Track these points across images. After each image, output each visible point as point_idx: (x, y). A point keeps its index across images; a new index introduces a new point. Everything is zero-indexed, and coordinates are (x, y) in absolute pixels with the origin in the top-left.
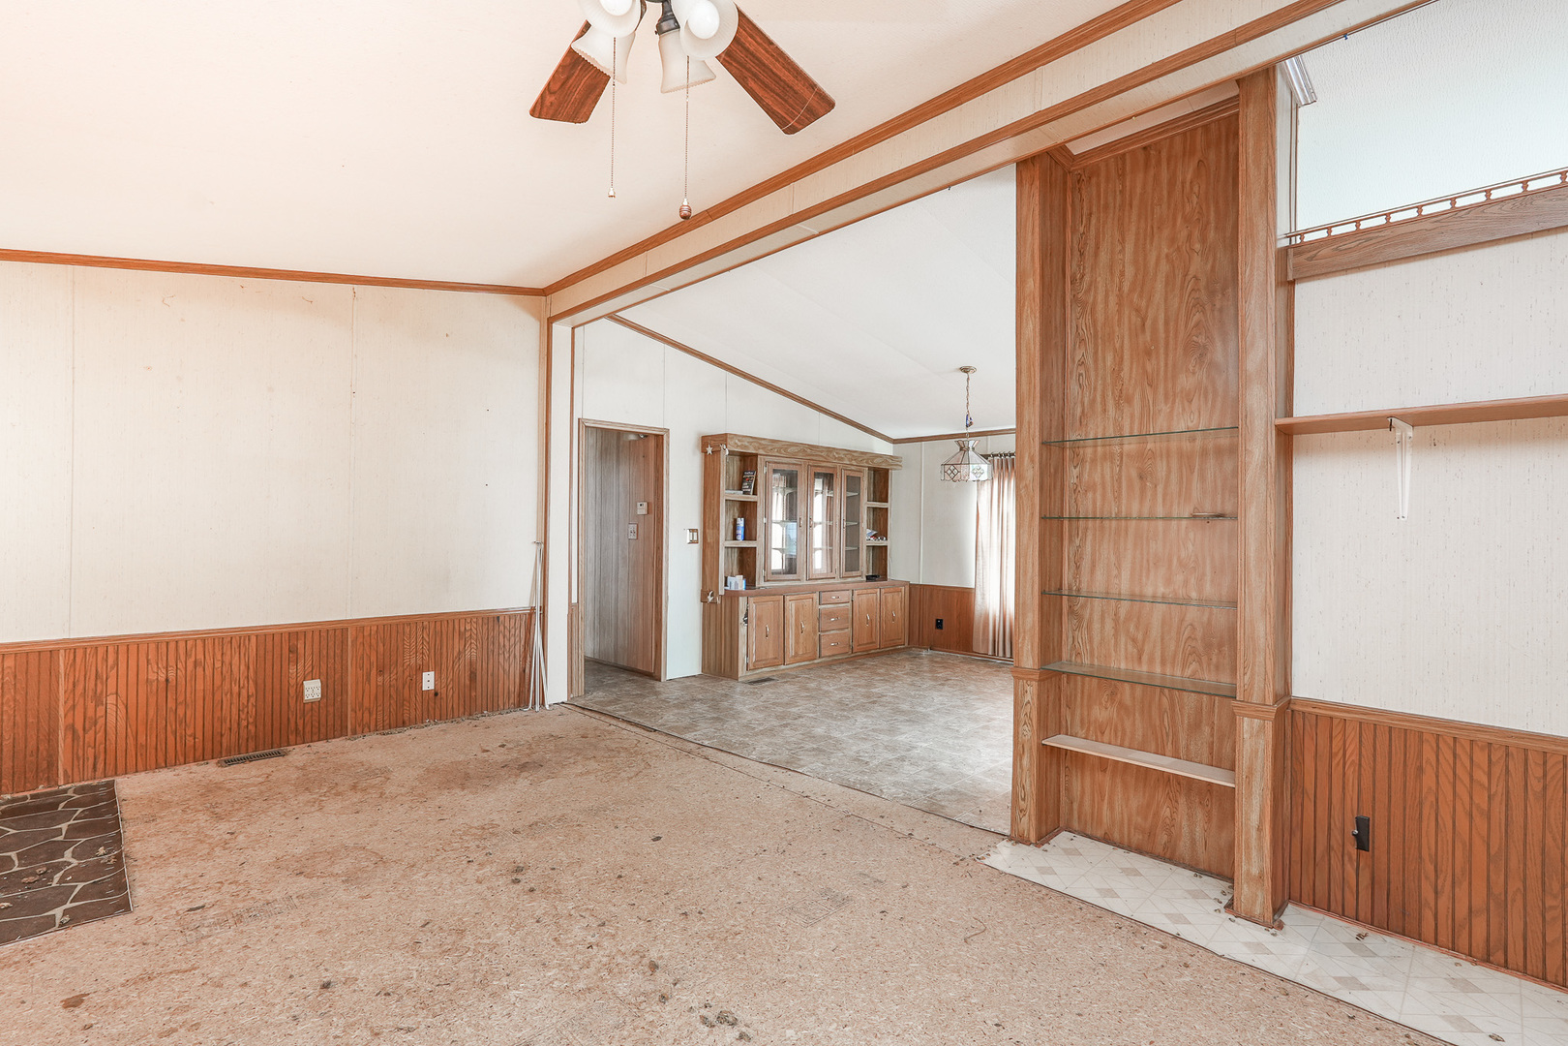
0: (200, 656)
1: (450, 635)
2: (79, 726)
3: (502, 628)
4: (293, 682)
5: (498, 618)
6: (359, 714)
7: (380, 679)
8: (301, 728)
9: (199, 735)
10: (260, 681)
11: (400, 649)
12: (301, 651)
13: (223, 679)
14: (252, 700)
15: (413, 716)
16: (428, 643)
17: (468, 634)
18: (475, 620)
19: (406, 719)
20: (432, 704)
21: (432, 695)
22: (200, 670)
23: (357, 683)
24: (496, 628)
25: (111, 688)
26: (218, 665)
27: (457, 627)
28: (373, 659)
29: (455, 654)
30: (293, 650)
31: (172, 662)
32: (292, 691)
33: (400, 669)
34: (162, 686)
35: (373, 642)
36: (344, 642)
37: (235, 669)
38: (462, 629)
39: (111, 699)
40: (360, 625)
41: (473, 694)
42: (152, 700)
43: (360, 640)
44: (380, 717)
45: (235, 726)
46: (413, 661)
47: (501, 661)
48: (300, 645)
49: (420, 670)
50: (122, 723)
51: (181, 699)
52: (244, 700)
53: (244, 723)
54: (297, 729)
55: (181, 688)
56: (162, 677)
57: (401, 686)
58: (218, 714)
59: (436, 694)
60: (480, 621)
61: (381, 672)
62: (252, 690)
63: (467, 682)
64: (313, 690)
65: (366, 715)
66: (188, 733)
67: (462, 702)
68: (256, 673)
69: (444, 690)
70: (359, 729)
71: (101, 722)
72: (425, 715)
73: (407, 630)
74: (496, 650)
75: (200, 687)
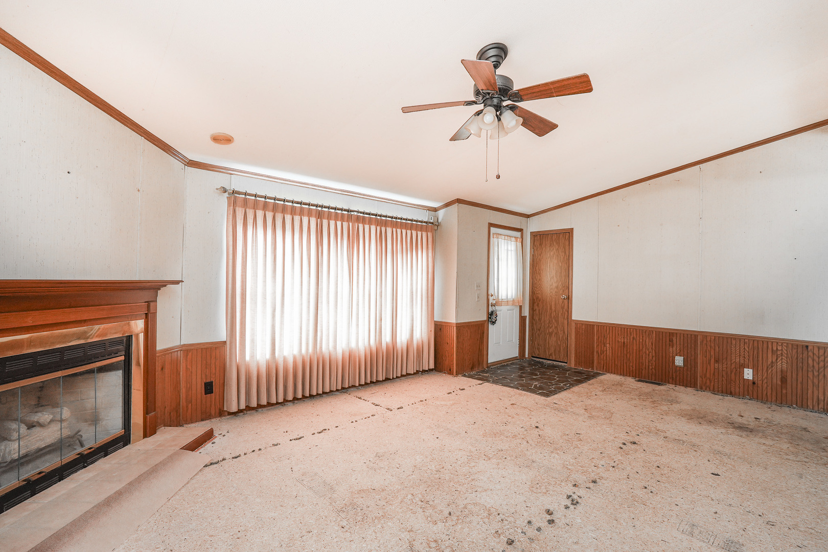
0: (635, 336)
1: (765, 350)
2: (599, 352)
3: (810, 354)
4: (671, 355)
5: (807, 347)
6: (704, 380)
7: (716, 365)
8: (674, 377)
9: (634, 367)
10: (657, 351)
11: (729, 351)
12: (675, 342)
13: (643, 347)
14: (654, 359)
15: (737, 390)
16: (749, 352)
17: (779, 353)
18: (786, 344)
19: (733, 391)
20: (751, 388)
21: (751, 383)
22: (634, 341)
23: (703, 364)
24: (805, 353)
25: (608, 342)
26: (641, 341)
27: (770, 346)
28: (712, 353)
29: (769, 363)
30: (671, 341)
31: (626, 336)
32: (671, 359)
33: (729, 363)
34: (623, 344)
35: (713, 345)
36: (696, 342)
37: (647, 343)
38: (775, 348)
39: (608, 345)
40: (705, 335)
41: (784, 391)
42: (619, 349)
43: (705, 342)
44: (716, 385)
45: (647, 367)
46: (738, 360)
47: (810, 375)
48: (674, 339)
49: (743, 366)
50: (611, 354)
51: (628, 351)
52: (651, 358)
53: (651, 367)
54: (673, 377)
55: (628, 346)
56: (623, 341)
57: (729, 372)
58: (641, 361)
59: (754, 383)
60: (790, 346)
61: (717, 361)
62: (654, 354)
63: (779, 383)
64: (679, 361)
65: (708, 381)
66: (631, 365)
67: (774, 393)
68: (655, 347)
69: (760, 383)
70: (704, 388)
71: (605, 353)
72: (746, 393)
73: (734, 342)
74: (805, 368)
75: (635, 348)
